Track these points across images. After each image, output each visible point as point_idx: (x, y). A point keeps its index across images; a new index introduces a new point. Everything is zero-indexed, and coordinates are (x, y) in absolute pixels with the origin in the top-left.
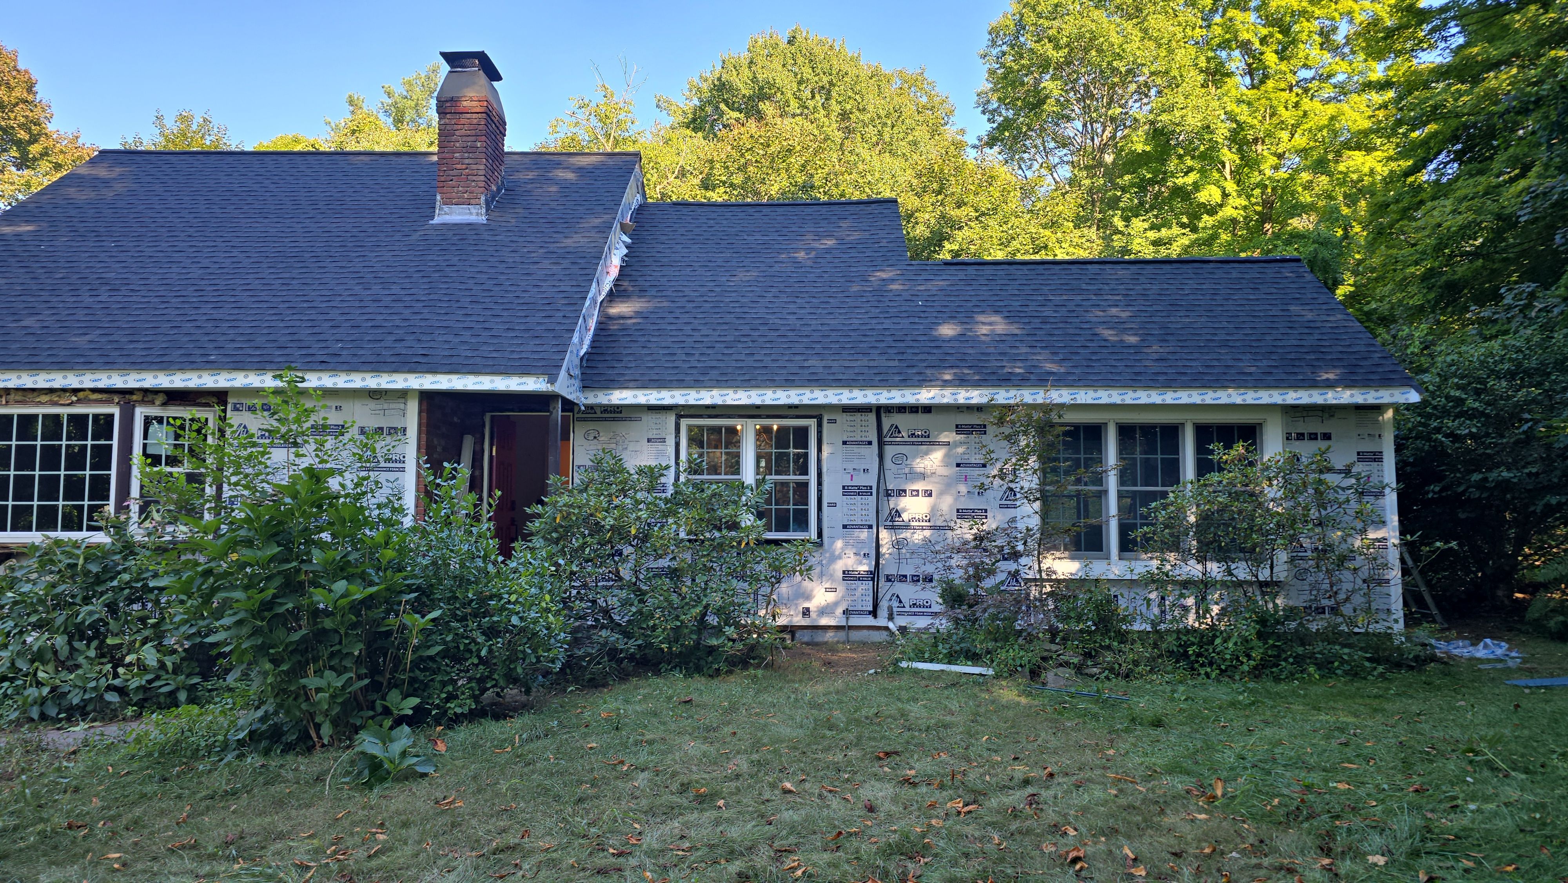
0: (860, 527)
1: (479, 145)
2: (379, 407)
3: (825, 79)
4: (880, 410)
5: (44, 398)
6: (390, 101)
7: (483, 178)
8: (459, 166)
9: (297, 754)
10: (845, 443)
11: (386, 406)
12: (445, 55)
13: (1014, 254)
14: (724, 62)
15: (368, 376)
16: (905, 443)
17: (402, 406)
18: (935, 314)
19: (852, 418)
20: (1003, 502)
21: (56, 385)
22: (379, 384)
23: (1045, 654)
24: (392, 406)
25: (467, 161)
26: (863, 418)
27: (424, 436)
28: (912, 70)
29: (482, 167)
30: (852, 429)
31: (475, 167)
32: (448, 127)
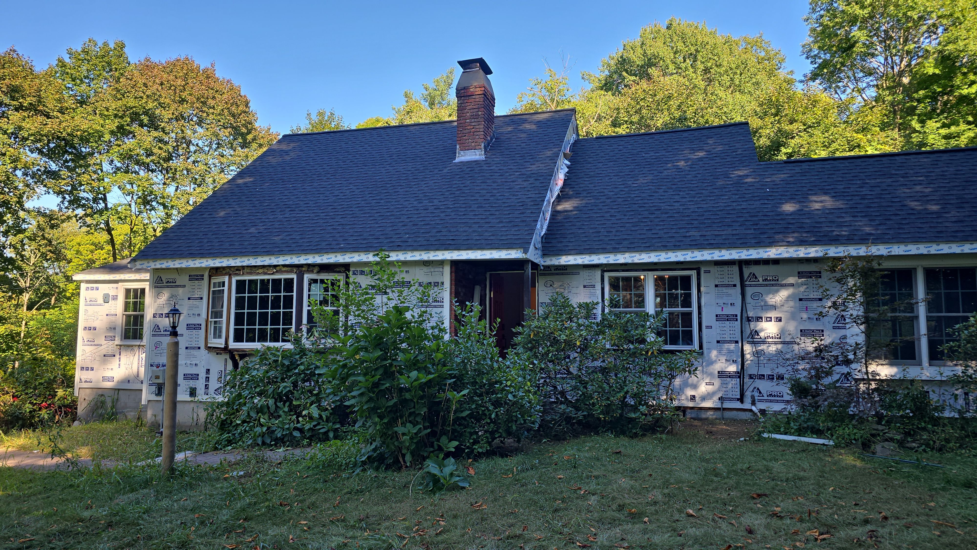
0: (730, 342)
1: (480, 113)
2: (428, 270)
3: (693, 49)
4: (741, 264)
5: (260, 271)
6: (427, 93)
7: (482, 133)
8: (469, 127)
9: (394, 471)
10: (716, 286)
11: (432, 270)
12: (460, 63)
13: (834, 153)
14: (624, 46)
15: (423, 253)
16: (761, 285)
17: (441, 270)
18: (779, 197)
19: (721, 269)
20: (836, 325)
21: (266, 263)
22: (429, 257)
23: (874, 432)
24: (436, 270)
25: (473, 124)
26: (729, 269)
27: (453, 286)
28: (753, 36)
29: (482, 126)
30: (722, 276)
31: (478, 127)
32: (463, 105)
